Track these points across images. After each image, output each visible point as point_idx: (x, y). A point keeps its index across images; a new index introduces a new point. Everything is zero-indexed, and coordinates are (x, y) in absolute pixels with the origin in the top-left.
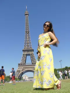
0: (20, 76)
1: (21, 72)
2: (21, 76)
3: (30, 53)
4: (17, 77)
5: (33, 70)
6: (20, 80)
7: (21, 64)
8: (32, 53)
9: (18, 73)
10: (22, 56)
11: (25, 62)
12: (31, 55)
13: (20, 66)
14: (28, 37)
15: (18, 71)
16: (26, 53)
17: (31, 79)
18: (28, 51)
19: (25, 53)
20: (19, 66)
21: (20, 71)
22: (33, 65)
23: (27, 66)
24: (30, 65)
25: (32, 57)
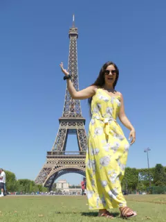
0: (51, 181)
1: (52, 172)
2: (53, 182)
3: (77, 127)
4: (43, 184)
5: (82, 169)
6: (50, 190)
7: (54, 153)
8: (80, 127)
9: (44, 175)
10: (58, 134)
11: (64, 149)
12: (79, 131)
13: (51, 157)
15: (45, 169)
16: (67, 127)
17: (75, 189)
18: (72, 122)
19: (64, 127)
20: (48, 157)
21: (50, 169)
22: (81, 157)
23: (67, 157)
24: (75, 157)
25: (81, 138)
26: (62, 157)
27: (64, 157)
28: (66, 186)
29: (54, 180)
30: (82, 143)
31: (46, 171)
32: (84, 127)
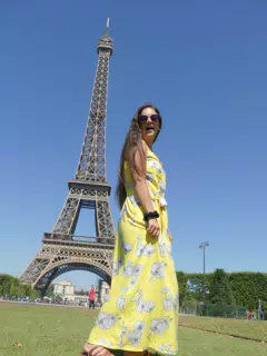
0: (46, 280)
1: (50, 266)
2: (50, 282)
3: (96, 198)
4: (33, 284)
6: (43, 294)
7: (55, 236)
8: (102, 199)
9: (36, 270)
10: (64, 206)
11: (73, 231)
12: (100, 205)
13: (49, 243)
14: (95, 136)
15: (39, 260)
16: (80, 196)
18: (89, 188)
19: (75, 196)
20: (45, 242)
21: (46, 262)
22: (98, 247)
23: (76, 245)
24: (90, 246)
25: (101, 216)
26: (67, 244)
27: (72, 245)
28: (70, 290)
29: (51, 278)
30: (102, 223)
31: (39, 264)
32: (107, 199)
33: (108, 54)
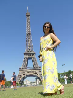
0: (22, 81)
1: (22, 77)
3: (32, 56)
4: (19, 82)
6: (22, 85)
7: (22, 68)
8: (33, 56)
9: (19, 78)
10: (24, 60)
11: (27, 66)
12: (33, 58)
14: (29, 40)
15: (19, 76)
17: (33, 84)
18: (30, 54)
19: (26, 57)
20: (20, 70)
21: (21, 76)
22: (34, 70)
23: (28, 70)
24: (32, 70)
25: (34, 61)
26: (26, 70)
28: (28, 83)
29: (23, 80)
30: (34, 63)
31: (19, 77)
32: (35, 56)
33: (29, 17)
